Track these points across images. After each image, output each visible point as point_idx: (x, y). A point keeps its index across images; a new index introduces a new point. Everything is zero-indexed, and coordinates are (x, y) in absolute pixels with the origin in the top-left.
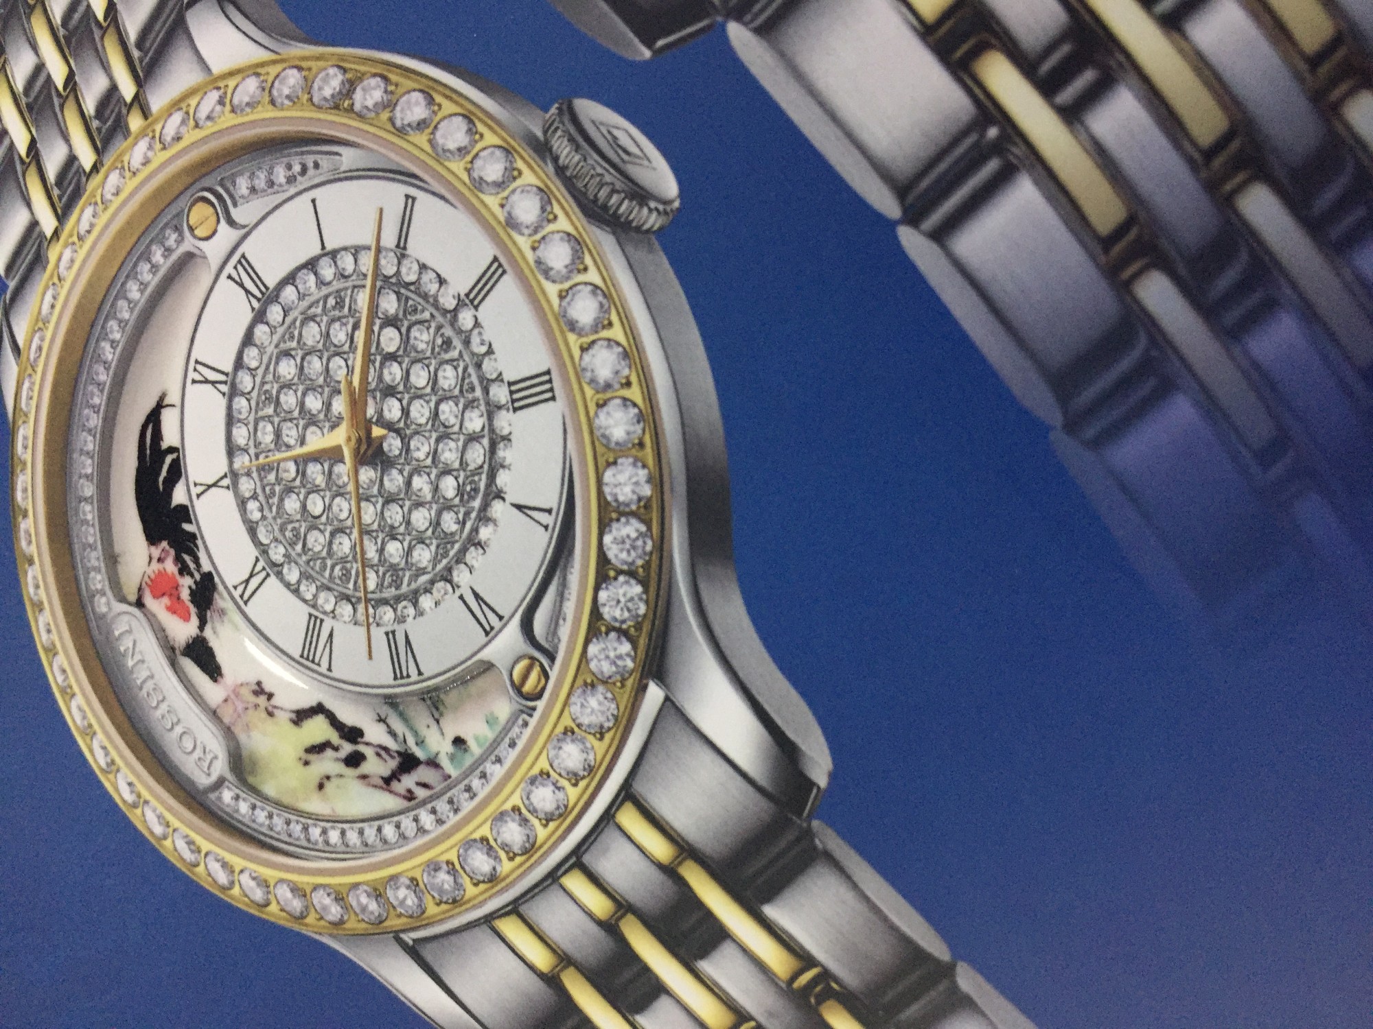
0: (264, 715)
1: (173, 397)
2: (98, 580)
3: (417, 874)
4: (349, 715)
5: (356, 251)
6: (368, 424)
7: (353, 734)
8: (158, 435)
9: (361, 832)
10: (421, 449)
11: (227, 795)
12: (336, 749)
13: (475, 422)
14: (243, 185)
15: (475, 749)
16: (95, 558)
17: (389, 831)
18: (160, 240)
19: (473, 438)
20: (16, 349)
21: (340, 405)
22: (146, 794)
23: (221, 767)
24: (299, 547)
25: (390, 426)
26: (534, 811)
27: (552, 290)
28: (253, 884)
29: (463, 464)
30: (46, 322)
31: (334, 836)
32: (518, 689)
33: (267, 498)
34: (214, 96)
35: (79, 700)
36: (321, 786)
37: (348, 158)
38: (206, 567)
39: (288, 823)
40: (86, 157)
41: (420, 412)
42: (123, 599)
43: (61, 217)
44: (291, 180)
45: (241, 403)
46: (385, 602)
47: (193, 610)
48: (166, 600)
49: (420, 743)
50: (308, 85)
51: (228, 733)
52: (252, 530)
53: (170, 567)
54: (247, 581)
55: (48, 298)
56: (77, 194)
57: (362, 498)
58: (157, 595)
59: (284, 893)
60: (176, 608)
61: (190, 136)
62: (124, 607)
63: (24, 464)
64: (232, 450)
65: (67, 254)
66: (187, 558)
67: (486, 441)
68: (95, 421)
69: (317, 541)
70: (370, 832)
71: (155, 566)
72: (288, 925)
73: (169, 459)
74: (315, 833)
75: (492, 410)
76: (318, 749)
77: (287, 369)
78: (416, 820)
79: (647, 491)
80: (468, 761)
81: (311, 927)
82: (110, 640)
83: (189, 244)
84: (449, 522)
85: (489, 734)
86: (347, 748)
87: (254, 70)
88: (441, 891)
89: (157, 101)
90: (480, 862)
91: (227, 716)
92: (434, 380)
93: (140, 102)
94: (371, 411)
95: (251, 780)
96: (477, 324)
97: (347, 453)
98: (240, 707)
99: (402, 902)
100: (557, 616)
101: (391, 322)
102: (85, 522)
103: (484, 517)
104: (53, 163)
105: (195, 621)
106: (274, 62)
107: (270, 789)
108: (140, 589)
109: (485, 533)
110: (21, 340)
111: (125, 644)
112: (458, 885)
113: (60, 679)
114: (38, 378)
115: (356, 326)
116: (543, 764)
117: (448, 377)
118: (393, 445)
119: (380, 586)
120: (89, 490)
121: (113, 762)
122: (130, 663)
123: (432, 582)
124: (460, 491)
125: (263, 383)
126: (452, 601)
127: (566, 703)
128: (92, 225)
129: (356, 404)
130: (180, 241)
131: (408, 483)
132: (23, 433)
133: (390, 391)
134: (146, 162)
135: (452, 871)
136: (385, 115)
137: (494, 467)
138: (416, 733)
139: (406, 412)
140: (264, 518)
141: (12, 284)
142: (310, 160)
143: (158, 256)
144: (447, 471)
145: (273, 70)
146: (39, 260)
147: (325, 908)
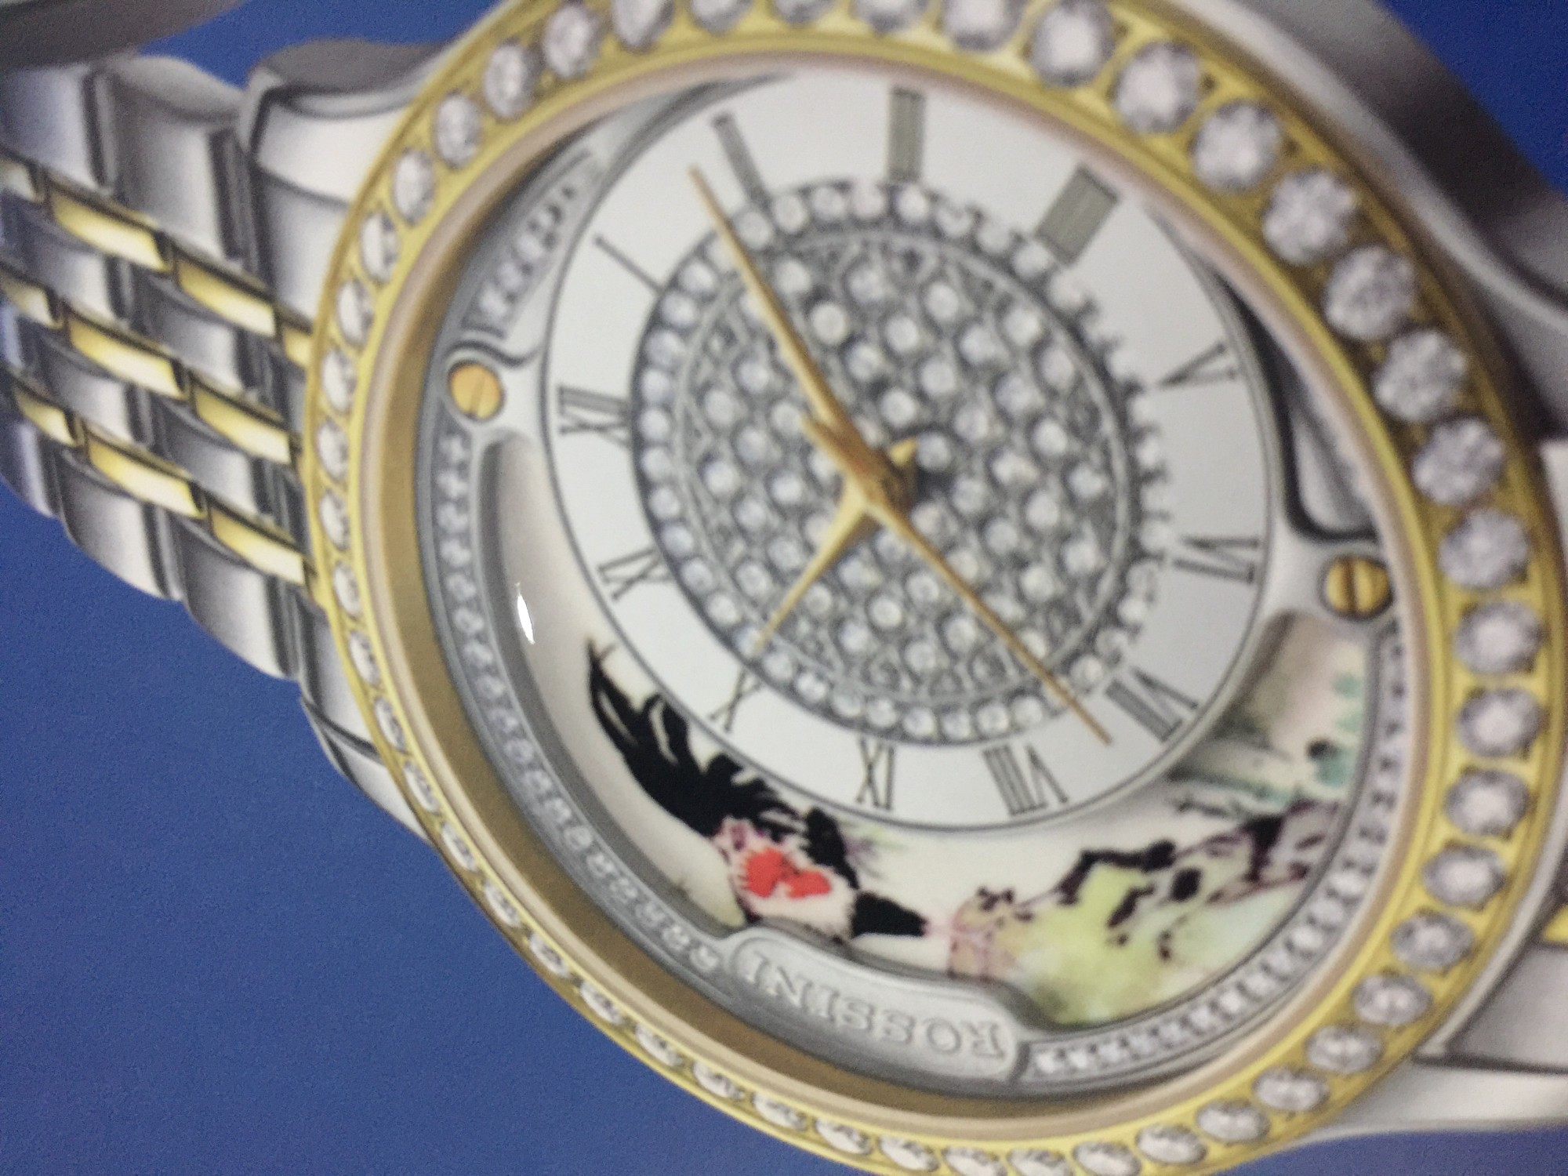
0: (1019, 925)
1: (604, 636)
2: (679, 934)
3: (1386, 960)
4: (1135, 837)
5: (700, 252)
6: (881, 455)
7: (1160, 855)
8: (620, 701)
9: (1266, 969)
10: (977, 423)
11: (1046, 1062)
12: (1149, 891)
13: (1026, 324)
14: (493, 303)
15: (1349, 741)
16: (655, 911)
17: (1305, 937)
18: (441, 462)
19: (1039, 349)
20: (366, 747)
21: (826, 463)
22: (939, 1143)
23: (1010, 1033)
24: (906, 683)
25: (914, 431)
26: (1495, 753)
27: (1006, 60)
28: (1164, 1143)
29: (1051, 393)
30: (377, 684)
31: (1232, 1002)
32: (1352, 613)
33: (818, 655)
34: (372, 230)
35: (764, 1097)
36: (1165, 954)
37: (601, 146)
38: (802, 806)
39: (1154, 1032)
40: (272, 445)
41: (940, 378)
42: (727, 931)
43: (298, 541)
44: (550, 241)
45: (697, 572)
46: (1075, 656)
47: (826, 872)
48: (783, 888)
49: (1262, 793)
50: (480, 103)
51: (986, 982)
52: (827, 712)
53: (757, 843)
54: (870, 781)
55: (358, 653)
56: (296, 500)
57: (943, 551)
58: (766, 891)
59: (1217, 1123)
60: (805, 887)
61: (382, 304)
62: (736, 940)
63: (480, 873)
64: (726, 637)
65: (341, 581)
66: (771, 816)
67: (1061, 337)
68: (528, 749)
69: (924, 656)
70: (1279, 959)
71: (738, 858)
72: (1254, 1155)
73: (656, 717)
74: (1202, 1017)
75: (1038, 288)
76: (1125, 910)
77: (723, 477)
78: (1332, 894)
79: (1346, 200)
80: (1349, 763)
81: (1286, 1137)
82: (749, 994)
83: (481, 436)
84: (1088, 483)
85: (1353, 706)
86: (1165, 879)
87: (399, 147)
88: (1438, 956)
89: (306, 299)
90: (1467, 876)
91: (971, 965)
92: (929, 322)
93: (288, 321)
94: (872, 434)
95: (1063, 1018)
96: (934, 198)
97: (882, 514)
98: (978, 939)
99: (1392, 1011)
100: (1338, 477)
101: (816, 297)
102: (610, 877)
103: (1131, 435)
104: (237, 490)
105: (839, 884)
106: (415, 117)
107: (1098, 1009)
108: (740, 902)
109: (1149, 454)
110: (363, 732)
111: (772, 982)
112: (1456, 930)
113: (720, 1090)
114: (418, 758)
115: (772, 345)
116: (1463, 682)
117: (945, 301)
118: (935, 451)
119: (1054, 641)
120: (584, 836)
121: (865, 1137)
122: (795, 1000)
123: (1122, 577)
124: (1072, 429)
125: (704, 521)
126: (1169, 580)
127: (1439, 575)
128: (345, 522)
129: (847, 442)
130: (466, 440)
131: (993, 481)
132: (451, 838)
133: (878, 388)
134: (351, 385)
135: (1432, 917)
136: (609, 47)
137: (1096, 360)
138: (1246, 786)
139: (921, 395)
140: (832, 686)
141: (301, 677)
142: (555, 194)
143: (453, 485)
144: (1033, 421)
145: (422, 128)
146: (312, 621)
147: (1289, 1099)
